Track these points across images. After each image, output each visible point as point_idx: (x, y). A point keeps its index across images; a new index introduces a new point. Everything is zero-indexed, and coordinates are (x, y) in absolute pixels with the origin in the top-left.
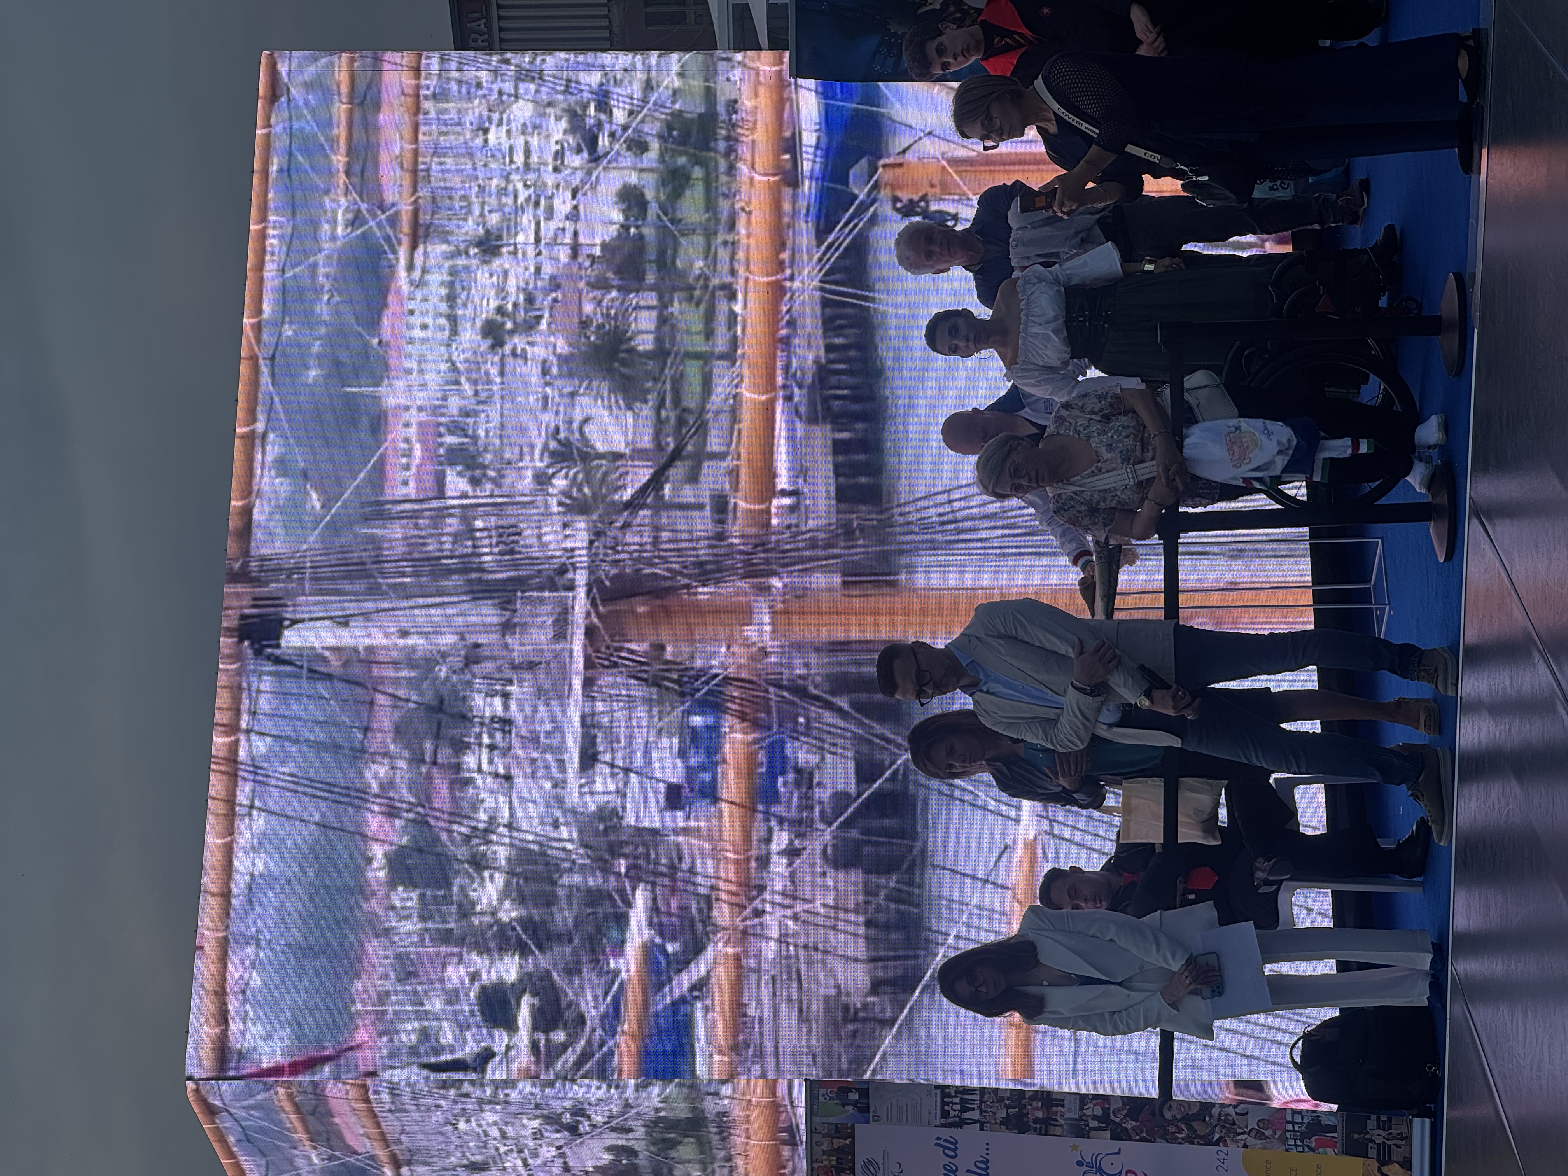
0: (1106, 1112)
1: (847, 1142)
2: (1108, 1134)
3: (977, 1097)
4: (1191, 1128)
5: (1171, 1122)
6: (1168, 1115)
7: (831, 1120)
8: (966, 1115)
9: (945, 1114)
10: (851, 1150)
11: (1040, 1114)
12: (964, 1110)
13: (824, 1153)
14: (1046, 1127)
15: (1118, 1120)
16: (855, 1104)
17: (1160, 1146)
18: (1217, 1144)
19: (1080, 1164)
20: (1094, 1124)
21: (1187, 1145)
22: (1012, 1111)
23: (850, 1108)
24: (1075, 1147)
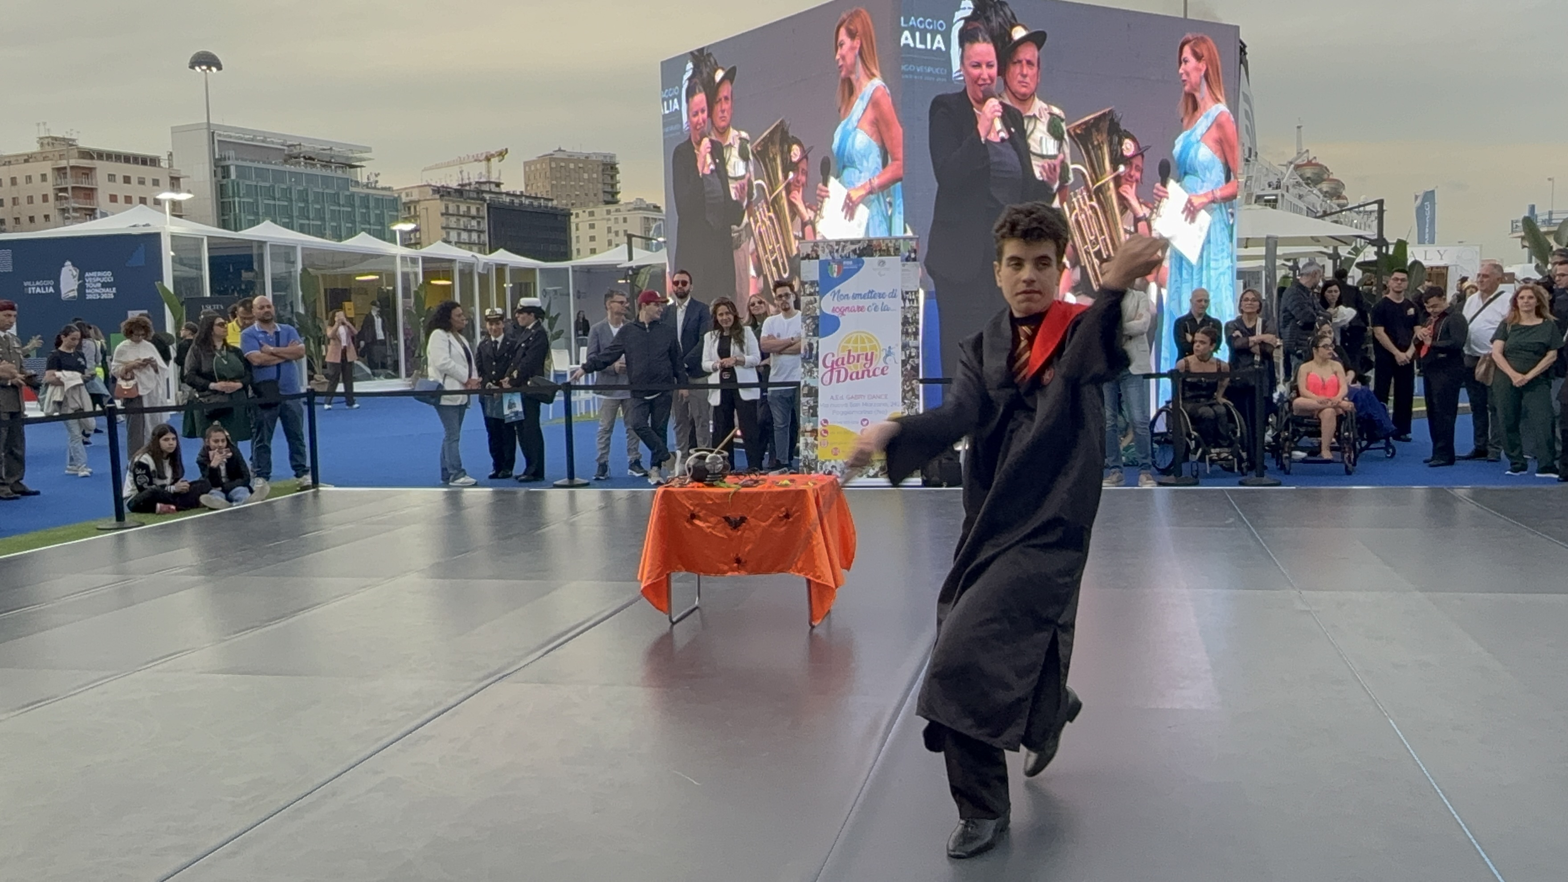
0: (913, 357)
1: (892, 253)
2: (904, 358)
3: (915, 305)
4: (908, 391)
5: (911, 384)
6: (914, 382)
7: (902, 248)
8: (907, 301)
9: (907, 293)
10: (889, 254)
11: (910, 331)
12: (910, 300)
13: (887, 245)
14: (905, 333)
15: (911, 361)
16: (909, 256)
17: (901, 379)
18: (903, 401)
19: (890, 348)
20: (908, 352)
21: (901, 390)
22: (910, 320)
23: (907, 254)
24: (897, 345)
